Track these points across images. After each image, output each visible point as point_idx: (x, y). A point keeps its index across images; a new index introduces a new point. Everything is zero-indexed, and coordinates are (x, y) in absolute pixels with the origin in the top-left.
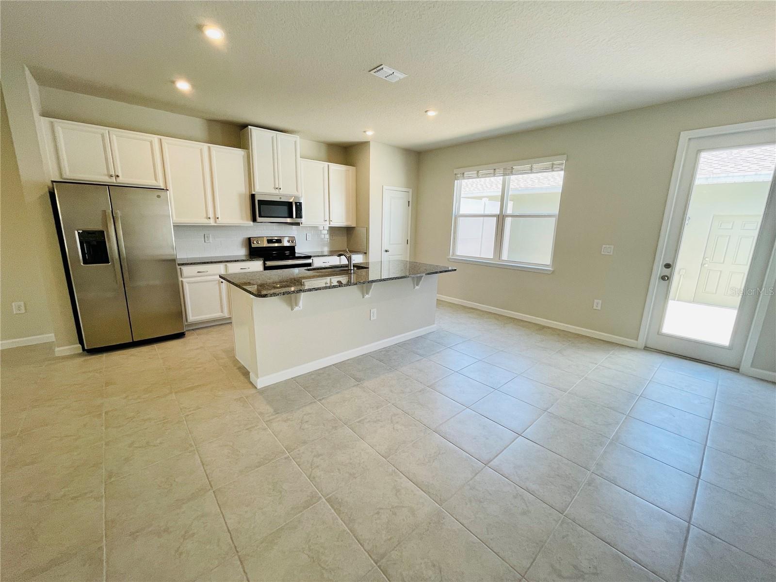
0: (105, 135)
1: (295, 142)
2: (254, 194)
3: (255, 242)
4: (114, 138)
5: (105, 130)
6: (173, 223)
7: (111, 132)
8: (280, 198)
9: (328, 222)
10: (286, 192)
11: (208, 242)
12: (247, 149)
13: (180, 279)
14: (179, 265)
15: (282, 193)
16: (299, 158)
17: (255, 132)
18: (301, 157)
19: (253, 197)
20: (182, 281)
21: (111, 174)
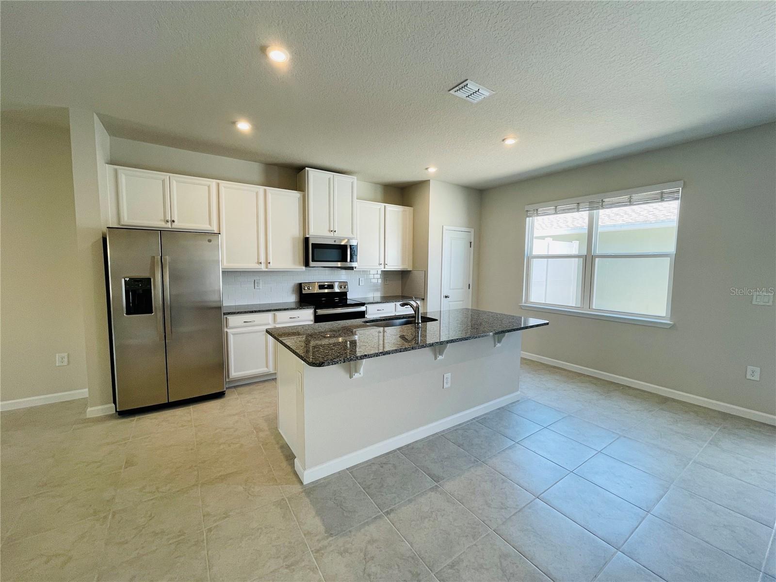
0: (166, 180)
1: (352, 183)
2: (308, 238)
3: (306, 288)
4: (174, 183)
5: (166, 176)
6: (222, 269)
7: (171, 178)
8: (335, 241)
9: (382, 266)
10: (341, 235)
11: (258, 288)
12: (303, 191)
13: (226, 330)
14: (224, 314)
15: (337, 236)
16: (355, 199)
17: (312, 174)
18: (357, 199)
19: (306, 240)
20: (227, 331)
21: (167, 219)
